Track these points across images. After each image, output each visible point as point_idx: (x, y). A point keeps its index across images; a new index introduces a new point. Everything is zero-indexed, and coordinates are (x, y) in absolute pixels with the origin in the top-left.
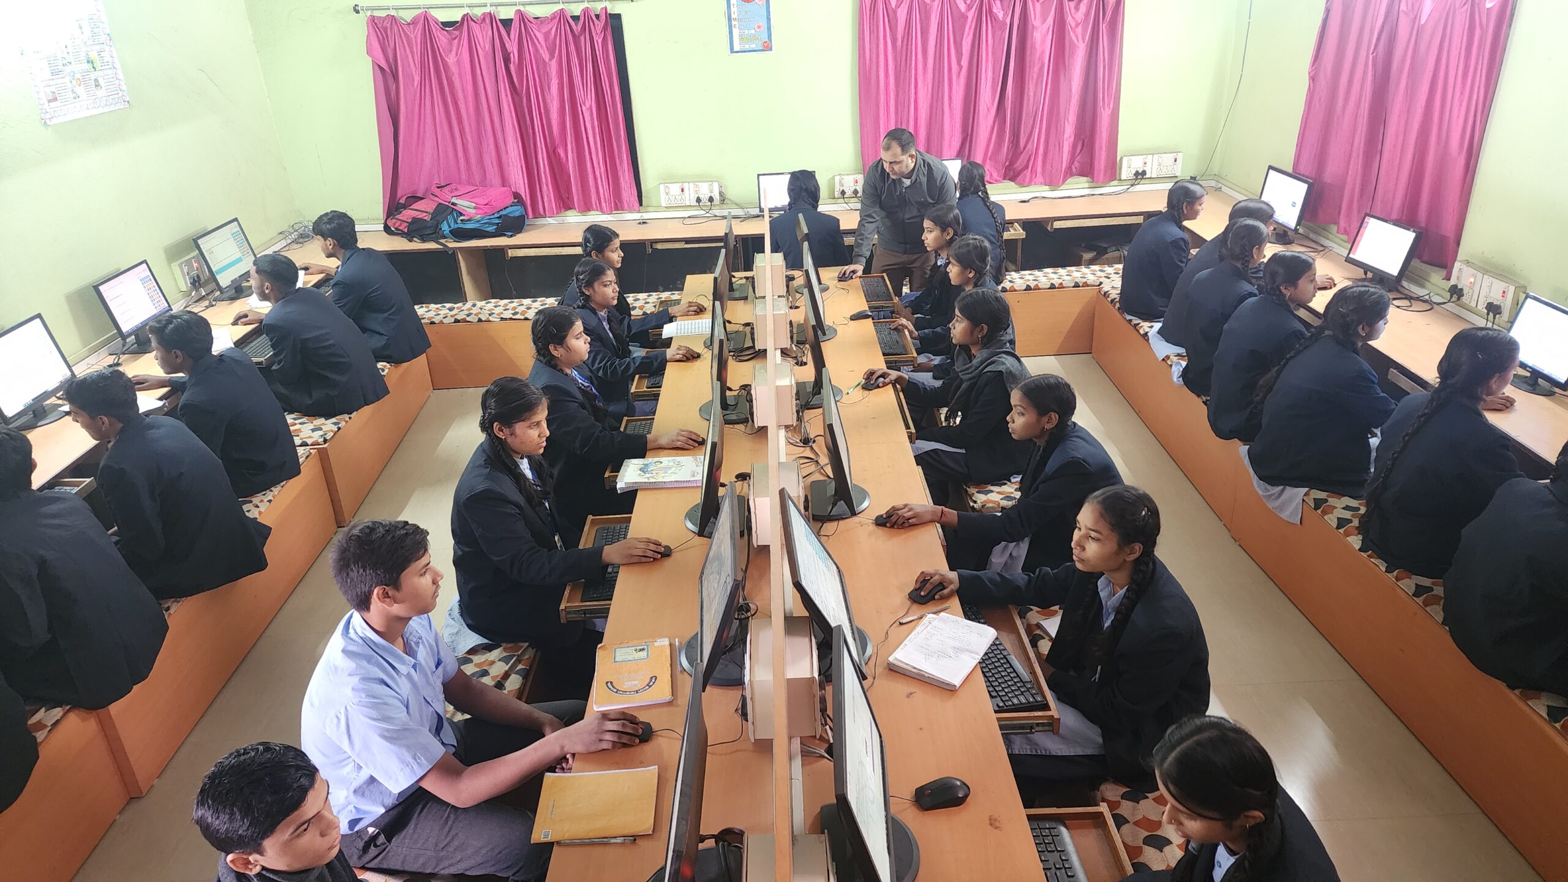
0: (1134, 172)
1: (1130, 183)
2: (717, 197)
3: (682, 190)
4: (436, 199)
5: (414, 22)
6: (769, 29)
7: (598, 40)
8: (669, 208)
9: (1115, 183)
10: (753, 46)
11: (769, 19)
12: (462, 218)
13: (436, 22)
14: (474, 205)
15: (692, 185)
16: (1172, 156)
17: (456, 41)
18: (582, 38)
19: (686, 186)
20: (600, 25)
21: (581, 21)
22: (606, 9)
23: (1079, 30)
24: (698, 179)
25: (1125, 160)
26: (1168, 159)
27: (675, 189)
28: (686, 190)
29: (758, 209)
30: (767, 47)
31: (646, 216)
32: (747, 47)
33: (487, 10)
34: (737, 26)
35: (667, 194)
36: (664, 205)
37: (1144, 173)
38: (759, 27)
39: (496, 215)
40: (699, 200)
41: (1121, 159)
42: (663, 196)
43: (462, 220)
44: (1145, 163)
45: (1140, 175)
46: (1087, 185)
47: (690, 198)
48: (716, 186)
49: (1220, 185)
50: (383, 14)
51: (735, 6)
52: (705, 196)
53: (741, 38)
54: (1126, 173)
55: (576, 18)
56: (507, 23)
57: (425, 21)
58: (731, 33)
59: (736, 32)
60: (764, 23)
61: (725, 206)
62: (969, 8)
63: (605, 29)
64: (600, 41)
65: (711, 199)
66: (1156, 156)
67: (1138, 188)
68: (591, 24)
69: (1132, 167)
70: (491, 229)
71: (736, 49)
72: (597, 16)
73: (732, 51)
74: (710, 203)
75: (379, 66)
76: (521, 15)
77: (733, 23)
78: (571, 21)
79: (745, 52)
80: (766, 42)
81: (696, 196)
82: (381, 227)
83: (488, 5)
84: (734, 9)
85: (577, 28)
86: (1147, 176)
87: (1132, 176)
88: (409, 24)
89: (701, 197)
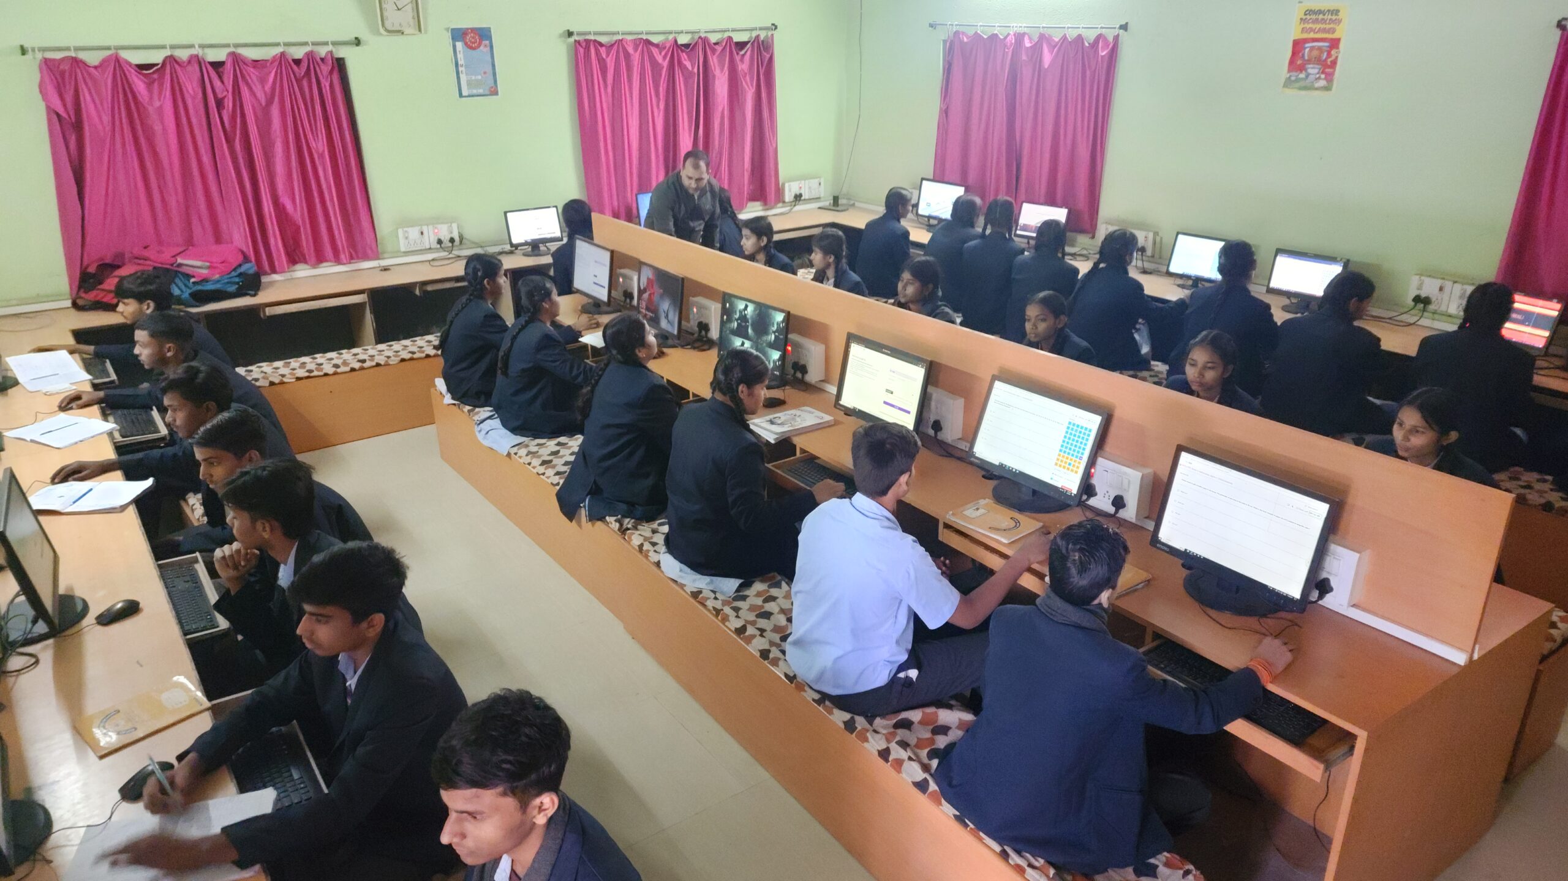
0: (793, 195)
1: (794, 203)
2: (457, 239)
3: (422, 233)
4: (148, 262)
5: (104, 63)
6: (494, 74)
7: (325, 84)
8: (407, 253)
9: (780, 205)
10: (481, 91)
11: (493, 66)
12: (192, 280)
13: (130, 64)
14: (208, 264)
15: (431, 227)
16: (816, 181)
17: (156, 85)
18: (305, 83)
19: (425, 229)
20: (325, 69)
21: (305, 65)
22: (331, 52)
23: (748, 78)
24: (436, 221)
25: (787, 185)
26: (814, 183)
27: (414, 233)
28: (425, 233)
29: (509, 245)
30: (494, 92)
31: (384, 263)
32: (475, 92)
33: (193, 52)
34: (464, 72)
35: (407, 238)
36: (403, 249)
37: (801, 195)
38: (485, 73)
39: (234, 274)
40: (440, 242)
41: (783, 185)
42: (402, 241)
43: (193, 283)
44: (801, 188)
45: (798, 198)
46: (761, 208)
47: (430, 240)
48: (455, 226)
49: (852, 202)
50: (58, 56)
51: (461, 52)
52: (445, 236)
53: (469, 83)
54: (788, 197)
55: (297, 62)
56: (217, 65)
57: (115, 64)
58: (458, 78)
59: (463, 77)
60: (489, 70)
61: (464, 246)
62: (664, 58)
63: (331, 72)
64: (327, 85)
65: (452, 240)
66: (807, 182)
67: (798, 208)
68: (317, 69)
69: (792, 190)
70: (232, 289)
71: (465, 93)
72: (322, 60)
73: (461, 95)
74: (450, 245)
75: (58, 115)
76: (235, 58)
77: (460, 69)
78: (292, 63)
79: (473, 96)
80: (492, 87)
81: (436, 238)
82: (69, 303)
83: (197, 46)
84: (460, 56)
85: (301, 71)
86: (803, 198)
87: (792, 199)
88: (96, 67)
89: (442, 239)
